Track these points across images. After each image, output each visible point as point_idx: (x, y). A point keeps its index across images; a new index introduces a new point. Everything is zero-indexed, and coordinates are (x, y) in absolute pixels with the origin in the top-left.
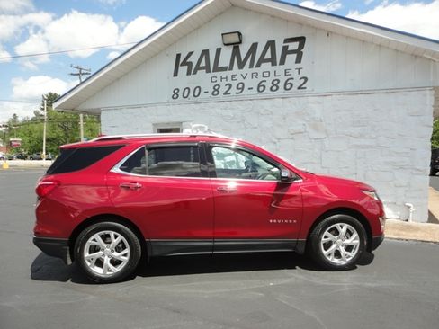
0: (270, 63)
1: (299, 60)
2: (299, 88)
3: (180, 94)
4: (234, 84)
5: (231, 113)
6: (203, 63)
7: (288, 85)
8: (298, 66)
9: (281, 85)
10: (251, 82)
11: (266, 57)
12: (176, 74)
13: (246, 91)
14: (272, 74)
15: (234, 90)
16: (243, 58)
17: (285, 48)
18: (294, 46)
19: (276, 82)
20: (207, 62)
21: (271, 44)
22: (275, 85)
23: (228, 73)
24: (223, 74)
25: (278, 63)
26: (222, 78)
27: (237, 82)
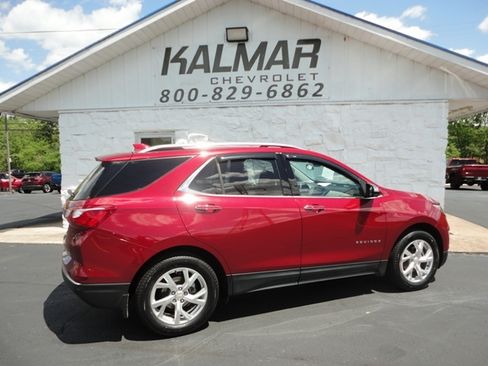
0: (282, 66)
1: (314, 64)
2: (315, 95)
3: (171, 96)
4: (240, 87)
5: (236, 121)
7: (302, 92)
8: (313, 70)
10: (260, 87)
11: (276, 59)
12: (165, 72)
13: (253, 96)
14: (284, 78)
15: (239, 95)
17: (298, 51)
18: (308, 48)
19: (288, 88)
20: (205, 60)
21: (283, 45)
22: (287, 91)
23: (232, 75)
24: (227, 75)
25: (291, 66)
26: (224, 80)
27: (242, 86)
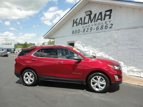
0: (100, 20)
1: (110, 18)
2: (110, 28)
3: (74, 32)
4: (89, 28)
5: (88, 38)
6: (80, 22)
7: (106, 27)
8: (110, 20)
9: (104, 27)
10: (95, 27)
11: (99, 18)
13: (93, 30)
14: (101, 24)
15: (89, 30)
16: (92, 19)
17: (105, 14)
18: (108, 13)
19: (102, 26)
21: (101, 13)
22: (102, 27)
23: (88, 25)
24: (86, 25)
25: (103, 20)
27: (90, 27)
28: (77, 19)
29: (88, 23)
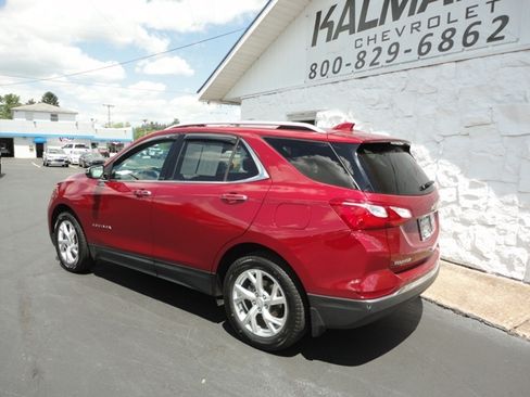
0: (441, 2)
3: (318, 70)
4: (385, 46)
5: (375, 94)
6: (346, 21)
9: (458, 39)
10: (410, 41)
13: (401, 56)
14: (444, 20)
15: (385, 56)
16: (399, 2)
19: (448, 35)
20: (351, 17)
22: (447, 39)
23: (378, 30)
24: (371, 32)
26: (369, 40)
27: (388, 43)
28: (333, 7)
29: (382, 22)
